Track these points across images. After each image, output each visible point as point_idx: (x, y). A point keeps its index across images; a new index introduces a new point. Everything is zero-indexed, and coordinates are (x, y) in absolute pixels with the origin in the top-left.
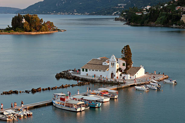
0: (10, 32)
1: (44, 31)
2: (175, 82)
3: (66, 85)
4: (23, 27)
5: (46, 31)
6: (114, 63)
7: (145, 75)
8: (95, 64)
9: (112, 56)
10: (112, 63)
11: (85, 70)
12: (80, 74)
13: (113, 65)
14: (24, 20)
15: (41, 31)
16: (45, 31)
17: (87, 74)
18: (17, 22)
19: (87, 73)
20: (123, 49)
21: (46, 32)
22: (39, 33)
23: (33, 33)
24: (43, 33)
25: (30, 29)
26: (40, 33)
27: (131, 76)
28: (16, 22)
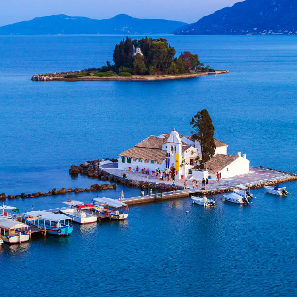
0: (101, 76)
1: (174, 73)
2: (284, 192)
3: (63, 189)
4: (133, 65)
5: (180, 72)
6: (175, 147)
7: (251, 172)
8: (150, 148)
9: (172, 132)
10: (172, 147)
11: (126, 160)
12: (117, 167)
13: (174, 151)
14: (139, 50)
15: (169, 74)
16: (177, 74)
17: (129, 168)
18: (123, 53)
19: (129, 165)
20: (194, 118)
21: (180, 76)
22: (163, 78)
23: (150, 78)
24: (173, 77)
25: (146, 69)
26: (167, 77)
27: (210, 175)
28: (120, 55)
